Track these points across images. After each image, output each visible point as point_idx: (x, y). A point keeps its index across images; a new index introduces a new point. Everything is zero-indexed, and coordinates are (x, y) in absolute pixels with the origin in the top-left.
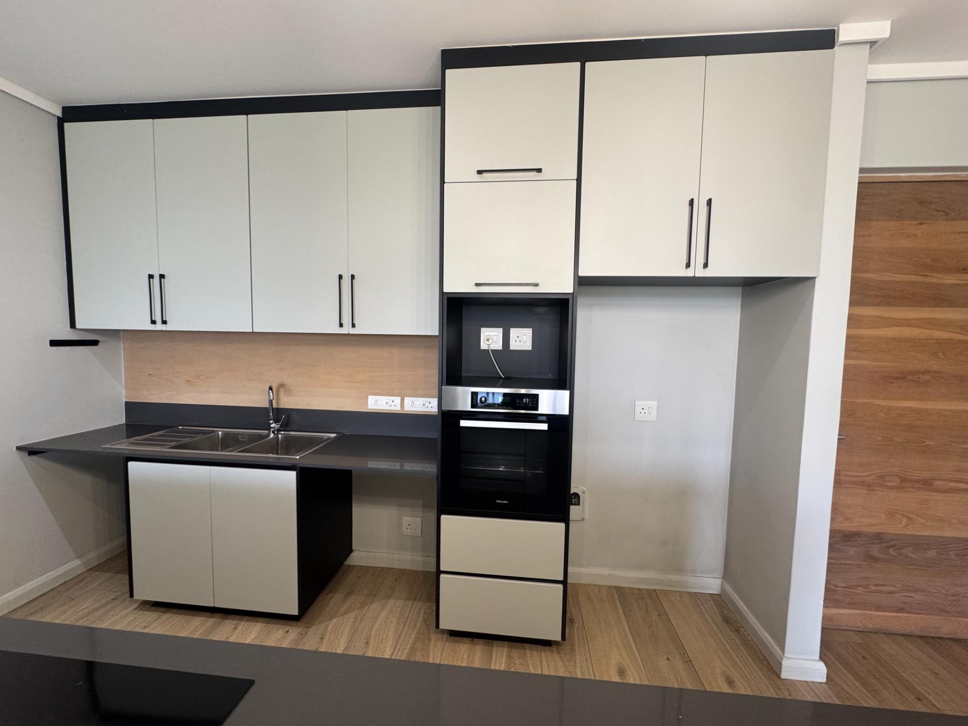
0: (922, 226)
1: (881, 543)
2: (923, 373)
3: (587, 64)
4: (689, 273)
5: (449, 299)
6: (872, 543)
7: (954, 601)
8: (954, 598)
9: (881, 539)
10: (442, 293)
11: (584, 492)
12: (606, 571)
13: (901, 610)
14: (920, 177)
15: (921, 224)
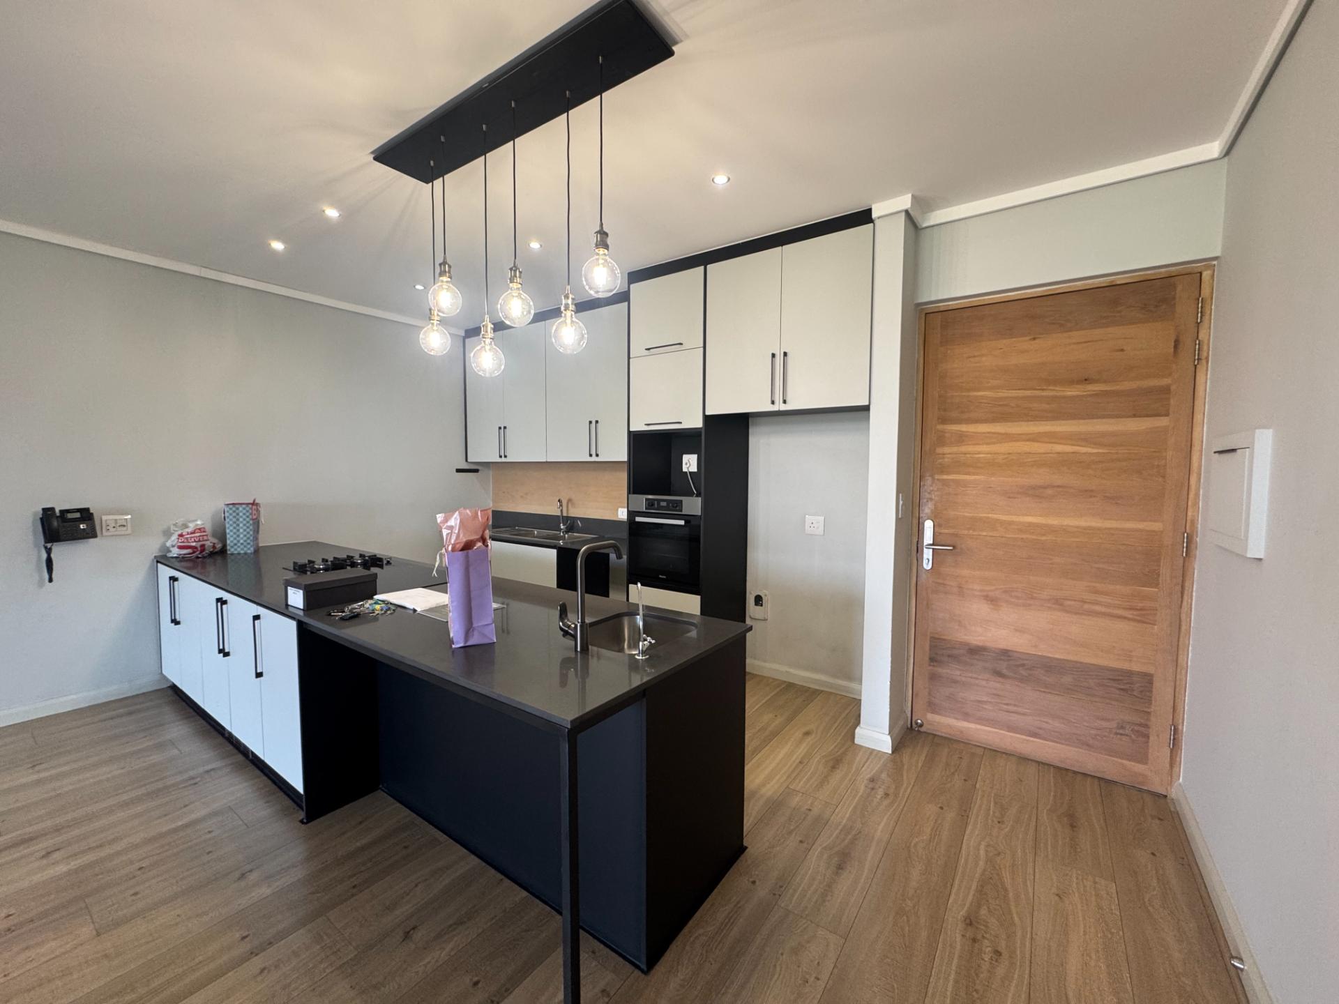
0: (1037, 341)
1: (1009, 660)
2: (1045, 488)
3: (708, 266)
4: (775, 408)
5: (634, 435)
6: (1001, 660)
7: (1098, 735)
8: (1099, 732)
9: (1009, 656)
10: (629, 432)
11: (766, 595)
12: (784, 668)
13: (1035, 735)
14: (1031, 293)
15: (1034, 339)
